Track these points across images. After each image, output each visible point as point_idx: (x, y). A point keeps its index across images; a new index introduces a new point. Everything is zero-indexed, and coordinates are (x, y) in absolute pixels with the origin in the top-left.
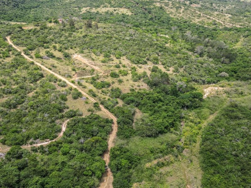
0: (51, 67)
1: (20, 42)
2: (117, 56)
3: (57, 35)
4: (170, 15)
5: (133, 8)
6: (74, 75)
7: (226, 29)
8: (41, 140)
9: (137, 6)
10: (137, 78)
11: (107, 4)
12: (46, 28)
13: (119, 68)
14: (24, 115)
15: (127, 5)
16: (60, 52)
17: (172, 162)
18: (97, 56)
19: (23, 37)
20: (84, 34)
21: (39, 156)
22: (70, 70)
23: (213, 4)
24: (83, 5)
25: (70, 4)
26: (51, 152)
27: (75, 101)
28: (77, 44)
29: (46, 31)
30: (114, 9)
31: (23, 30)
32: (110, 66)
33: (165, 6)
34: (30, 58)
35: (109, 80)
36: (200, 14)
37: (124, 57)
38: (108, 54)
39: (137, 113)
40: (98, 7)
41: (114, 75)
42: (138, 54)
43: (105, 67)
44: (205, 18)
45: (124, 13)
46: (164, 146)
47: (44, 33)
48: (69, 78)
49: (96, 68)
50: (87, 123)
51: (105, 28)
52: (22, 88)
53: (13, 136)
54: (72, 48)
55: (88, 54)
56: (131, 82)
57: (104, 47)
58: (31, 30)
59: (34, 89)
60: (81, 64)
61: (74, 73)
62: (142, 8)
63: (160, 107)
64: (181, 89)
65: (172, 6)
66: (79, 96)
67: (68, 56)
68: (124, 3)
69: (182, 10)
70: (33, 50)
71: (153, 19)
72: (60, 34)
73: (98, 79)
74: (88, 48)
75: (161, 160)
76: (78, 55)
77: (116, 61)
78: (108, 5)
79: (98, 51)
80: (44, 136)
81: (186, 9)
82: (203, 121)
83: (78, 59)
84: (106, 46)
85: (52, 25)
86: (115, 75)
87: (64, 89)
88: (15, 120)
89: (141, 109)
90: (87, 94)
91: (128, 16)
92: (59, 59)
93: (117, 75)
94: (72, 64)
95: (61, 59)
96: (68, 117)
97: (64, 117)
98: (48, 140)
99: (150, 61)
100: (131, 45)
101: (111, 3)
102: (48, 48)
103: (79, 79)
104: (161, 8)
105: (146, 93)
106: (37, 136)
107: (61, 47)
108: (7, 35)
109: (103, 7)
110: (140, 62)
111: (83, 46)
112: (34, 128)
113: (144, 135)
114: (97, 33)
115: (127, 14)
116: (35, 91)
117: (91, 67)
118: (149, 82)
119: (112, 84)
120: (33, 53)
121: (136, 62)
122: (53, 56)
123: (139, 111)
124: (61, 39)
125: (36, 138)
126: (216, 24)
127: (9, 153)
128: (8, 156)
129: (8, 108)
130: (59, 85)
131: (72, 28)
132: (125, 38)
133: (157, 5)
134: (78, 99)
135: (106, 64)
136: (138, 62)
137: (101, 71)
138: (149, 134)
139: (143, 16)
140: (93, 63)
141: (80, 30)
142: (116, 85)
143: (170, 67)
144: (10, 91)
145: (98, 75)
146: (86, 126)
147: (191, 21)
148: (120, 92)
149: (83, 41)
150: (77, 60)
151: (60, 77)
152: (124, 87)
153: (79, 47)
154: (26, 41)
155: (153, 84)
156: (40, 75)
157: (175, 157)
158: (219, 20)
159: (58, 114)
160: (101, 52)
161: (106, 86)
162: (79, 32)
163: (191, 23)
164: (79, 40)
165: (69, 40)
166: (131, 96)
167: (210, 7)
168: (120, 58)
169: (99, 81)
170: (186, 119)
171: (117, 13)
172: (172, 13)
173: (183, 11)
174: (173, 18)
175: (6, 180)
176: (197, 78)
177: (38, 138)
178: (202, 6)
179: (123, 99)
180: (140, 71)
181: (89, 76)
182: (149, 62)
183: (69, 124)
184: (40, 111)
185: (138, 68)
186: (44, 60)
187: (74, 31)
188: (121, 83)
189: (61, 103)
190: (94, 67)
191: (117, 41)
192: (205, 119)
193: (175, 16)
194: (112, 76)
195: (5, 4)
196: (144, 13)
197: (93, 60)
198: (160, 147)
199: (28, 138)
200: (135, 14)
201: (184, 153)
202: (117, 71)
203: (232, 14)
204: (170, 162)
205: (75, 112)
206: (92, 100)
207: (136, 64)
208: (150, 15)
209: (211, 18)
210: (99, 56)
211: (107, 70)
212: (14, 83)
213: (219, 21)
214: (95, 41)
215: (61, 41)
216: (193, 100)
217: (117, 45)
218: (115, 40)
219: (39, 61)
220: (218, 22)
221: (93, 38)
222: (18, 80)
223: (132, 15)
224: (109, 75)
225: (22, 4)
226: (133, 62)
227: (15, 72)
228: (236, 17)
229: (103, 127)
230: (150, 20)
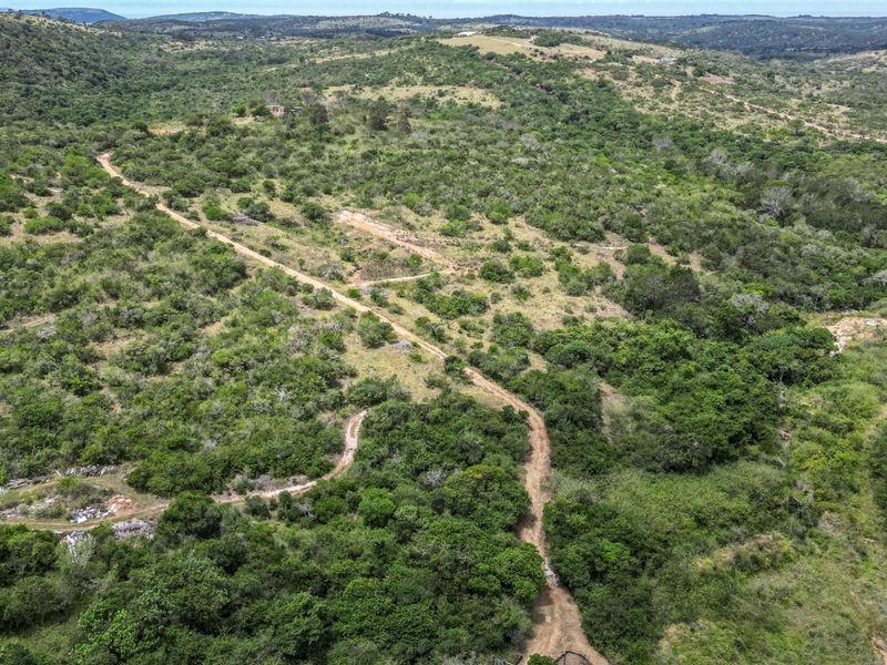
0: (269, 249)
1: (148, 169)
2: (494, 214)
3: (272, 151)
4: (637, 108)
5: (504, 87)
6: (351, 274)
7: (843, 147)
8: (275, 476)
9: (518, 78)
10: (583, 284)
11: (411, 75)
12: (232, 131)
13: (508, 253)
14: (199, 393)
15: (484, 78)
16: (291, 205)
17: (787, 558)
18: (423, 215)
19: (154, 157)
20: (363, 149)
21: (280, 530)
22: (335, 257)
23: (777, 77)
24: (330, 78)
25: (283, 76)
26: (324, 515)
27: (375, 353)
28: (345, 178)
29: (232, 138)
30: (440, 91)
31: (150, 135)
32: (473, 248)
33: (615, 79)
34: (189, 218)
35: (481, 289)
36: (741, 104)
37: (520, 220)
38: (463, 207)
39: (606, 395)
41: (493, 274)
42: (568, 209)
43: (456, 248)
44: (759, 116)
45: (475, 102)
46: (741, 504)
47: (225, 145)
48: (337, 283)
49: (426, 253)
50: (436, 421)
51: (432, 132)
52: (179, 308)
53: (172, 460)
54: (328, 192)
55: (390, 207)
56: (561, 297)
57: (442, 186)
58: (179, 135)
59: (223, 314)
60: (367, 240)
61: (350, 267)
62: (533, 84)
63: (688, 375)
64: (751, 317)
65: (640, 80)
66: (384, 337)
67: (319, 216)
68: (471, 72)
69: (674, 93)
70: (195, 196)
71: (578, 119)
72: (280, 147)
73: (439, 287)
74: (385, 193)
75: (749, 548)
76: (354, 212)
77: (494, 232)
78: (416, 78)
79: (423, 200)
80: (288, 464)
81: (688, 90)
82: (862, 421)
83: (355, 224)
84: (450, 185)
85: (248, 121)
86: (500, 274)
87: (327, 314)
88: (172, 409)
89: (616, 384)
90: (412, 331)
91: (489, 109)
92: (287, 224)
93: (506, 272)
94: (335, 240)
95: (296, 225)
96: (362, 404)
97: (346, 404)
98: (302, 477)
99: (614, 231)
100: (538, 183)
101: (424, 70)
102: (246, 190)
103: (375, 286)
104: (602, 84)
105: (627, 331)
106: (262, 464)
107: (291, 188)
108: (100, 150)
109: (399, 85)
110: (580, 232)
111: (369, 184)
112: (244, 438)
113: (655, 464)
114: (411, 146)
115: (484, 104)
116: (229, 318)
117: (408, 251)
118: (629, 295)
119: (494, 303)
120: (197, 204)
121: (566, 233)
122: (265, 216)
123: (614, 389)
124: (289, 164)
125: (259, 471)
126: (802, 135)
127: (169, 518)
128: (169, 528)
129: (139, 370)
130: (306, 302)
131: (321, 130)
132: (513, 161)
133: (586, 77)
134: (382, 348)
135: (460, 240)
136: (574, 234)
137: (446, 262)
138: (679, 458)
139: (542, 109)
140: (413, 238)
141: (349, 138)
142: (508, 306)
143: (690, 251)
144: (137, 316)
145: (437, 275)
146: (437, 433)
147: (713, 125)
148: (529, 327)
149: (367, 169)
150: (353, 227)
151: (303, 279)
152: (539, 312)
153: (353, 188)
154: (167, 167)
155: (642, 304)
156: (235, 269)
157: (795, 539)
158: (810, 121)
159: (323, 391)
160: (435, 205)
161: (473, 308)
162: (345, 143)
163: (714, 130)
164: (351, 168)
165: (315, 167)
166: (574, 337)
167: (768, 86)
168: (506, 223)
169: (444, 292)
170: (796, 417)
171: (451, 103)
172: (641, 101)
173: (681, 97)
174: (647, 116)
176: (795, 289)
177: (264, 471)
178: (738, 80)
179: (543, 348)
180: (587, 261)
181: (405, 279)
182: (609, 235)
183: (372, 423)
184: (259, 381)
185: (577, 254)
186: (240, 228)
187: (328, 141)
188: (525, 299)
189: (328, 358)
190: (418, 250)
191: (484, 169)
192: (868, 417)
193: (652, 109)
194: (488, 278)
196: (545, 102)
197: (411, 227)
198: (726, 504)
199: (229, 469)
200: (513, 105)
201: (825, 527)
202: (504, 261)
203: (850, 105)
204: (779, 556)
205: (383, 387)
206: (434, 353)
207: (565, 239)
208: (567, 106)
209: (782, 115)
210: (430, 216)
211: (465, 259)
212: (148, 291)
213: (811, 125)
214: (408, 170)
215: (288, 170)
216: (806, 353)
217: (487, 183)
218: (478, 168)
219: (222, 229)
220: (810, 128)
221: (399, 160)
222: (161, 281)
223: (502, 107)
224: (476, 273)
226: (555, 233)
227: (146, 259)
228: (868, 114)
229: (499, 437)
230: (567, 123)
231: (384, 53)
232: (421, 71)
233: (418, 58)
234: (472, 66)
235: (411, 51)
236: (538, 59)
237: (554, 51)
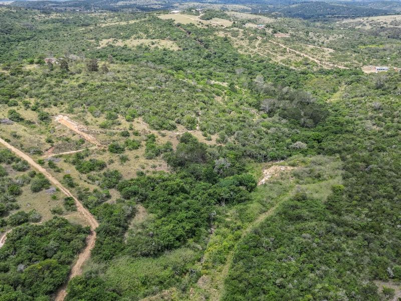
0: (11, 138)
2: (128, 117)
3: (37, 84)
4: (239, 51)
5: (181, 40)
6: (47, 150)
7: (322, 72)
9: (188, 36)
10: (153, 154)
11: (142, 33)
13: (127, 137)
15: (174, 36)
16: (35, 112)
18: (95, 117)
20: (81, 82)
22: (43, 141)
23: (310, 33)
24: (104, 35)
25: (84, 33)
27: (35, 195)
28: (65, 98)
29: (20, 77)
30: (152, 42)
32: (112, 134)
33: (232, 36)
35: (105, 157)
36: (285, 49)
37: (140, 119)
38: (114, 113)
39: (139, 213)
40: (127, 38)
41: (115, 149)
42: (163, 113)
43: (104, 135)
44: (292, 55)
45: (167, 47)
46: (167, 273)
47: (16, 80)
48: (36, 155)
49: (89, 137)
50: (41, 235)
51: (119, 72)
54: (55, 105)
55: (81, 114)
56: (143, 160)
57: (110, 102)
60: (64, 131)
61: (48, 146)
62: (195, 39)
63: (179, 202)
64: (222, 170)
65: (243, 37)
66: (43, 186)
67: (46, 118)
68: (168, 33)
69: (259, 42)
71: (210, 57)
72: (41, 82)
73: (87, 156)
74: (82, 105)
75: (156, 298)
76: (64, 116)
77: (125, 125)
78: (143, 35)
79: (97, 110)
81: (264, 42)
82: (247, 224)
83: (62, 122)
84: (113, 101)
85: (33, 67)
86: (117, 149)
87: (21, 174)
89: (147, 207)
90: (60, 182)
91: (172, 52)
92: (29, 123)
93: (120, 148)
94: (49, 131)
95: (33, 123)
96: (13, 225)
97: (6, 225)
99: (182, 124)
100: (156, 100)
101: (148, 31)
102: (15, 105)
103: (53, 157)
104: (226, 39)
105: (162, 179)
107: (37, 104)
109: (135, 39)
110: (164, 126)
111: (76, 100)
113: (137, 253)
114: (103, 80)
115: (171, 49)
117: (80, 137)
118: (170, 160)
119: (109, 164)
121: (157, 127)
122: (19, 119)
123: (144, 209)
124: (42, 91)
126: (308, 64)
130: (14, 168)
131: (63, 73)
132: (148, 88)
133: (219, 35)
134: (41, 192)
135: (108, 130)
136: (161, 127)
137: (96, 142)
138: (146, 251)
139: (196, 51)
140: (86, 130)
141: (77, 75)
142: (116, 166)
143: (213, 134)
145: (88, 150)
147: (270, 60)
148: (119, 178)
149: (77, 93)
150: (60, 124)
151: (20, 154)
152: (129, 168)
153: (68, 103)
155: (178, 164)
157: (180, 291)
158: (313, 57)
160: (102, 111)
161: (97, 168)
162: (73, 78)
163: (271, 62)
164: (70, 92)
165: (53, 92)
166: (134, 184)
167: (304, 37)
168: (133, 121)
169: (87, 159)
170: (220, 222)
171: (156, 48)
172: (241, 47)
173: (260, 45)
174: (242, 55)
176: (254, 151)
178: (292, 35)
179: (120, 189)
180: (161, 142)
181: (72, 152)
182: (179, 127)
183: (10, 237)
185: (160, 137)
186: (2, 126)
187: (66, 77)
188: (125, 162)
189: (8, 199)
190: (85, 135)
191: (133, 93)
192: (250, 222)
193: (246, 51)
194: (111, 151)
196: (198, 48)
197: (87, 124)
198: (160, 273)
200: (184, 50)
201: (200, 283)
202: (121, 143)
203: (335, 49)
205: (27, 215)
206: (66, 192)
207: (157, 129)
208: (207, 50)
209: (302, 54)
210: (99, 117)
211: (106, 141)
213: (313, 59)
214: (97, 93)
215: (39, 94)
216: (236, 189)
217: (132, 99)
220: (312, 61)
221: (95, 88)
223: (179, 50)
224: (107, 149)
226: (152, 126)
228: (340, 54)
229: (69, 242)
231: (133, 22)
232: (146, 32)
233: (147, 25)
234: (169, 30)
235: (145, 21)
236: (199, 27)
237: (208, 22)
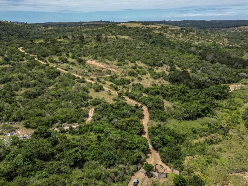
0: (67, 69)
1: (32, 50)
2: (132, 60)
3: (69, 46)
4: (170, 40)
5: (133, 35)
6: (91, 75)
7: (227, 47)
8: (68, 123)
9: (137, 33)
10: (157, 76)
12: (57, 42)
13: (136, 69)
14: (46, 103)
15: (128, 33)
16: (74, 59)
17: (220, 141)
18: (111, 61)
19: (34, 48)
20: (94, 45)
21: (69, 137)
22: (86, 71)
26: (83, 132)
27: (98, 93)
28: (89, 52)
29: (57, 44)
30: (116, 37)
32: (125, 68)
33: (164, 33)
34: (44, 62)
35: (128, 78)
36: (199, 38)
37: (139, 62)
38: (123, 58)
39: (165, 102)
41: (131, 74)
42: (152, 58)
43: (121, 69)
44: (204, 41)
45: (126, 39)
46: (206, 127)
47: (55, 45)
48: (87, 77)
49: (113, 70)
50: (116, 108)
51: (114, 42)
52: (40, 82)
53: (37, 119)
54: (84, 56)
55: (102, 59)
56: (152, 80)
57: (117, 54)
58: (42, 43)
59: (53, 84)
60: (96, 67)
61: (90, 73)
62: (142, 34)
63: (188, 97)
65: (171, 33)
66: (101, 89)
67: (82, 61)
68: (125, 32)
69: (180, 36)
70: (46, 57)
71: (154, 43)
72: (71, 45)
73: (116, 78)
74: (101, 56)
75: (208, 138)
76: (92, 61)
77: (132, 65)
78: (109, 34)
79: (112, 57)
80: (72, 120)
81: (184, 35)
82: (239, 107)
83: (92, 63)
84: (119, 53)
85: (62, 40)
86: (134, 74)
87: (84, 84)
88: (37, 106)
90: (109, 88)
92: (73, 64)
93: (135, 74)
94: (86, 67)
95: (75, 64)
96: (94, 105)
97: (89, 105)
98: (76, 124)
99: (166, 64)
100: (144, 53)
101: (112, 32)
102: (61, 56)
103: (98, 77)
104: (161, 34)
105: (170, 87)
106: (64, 120)
107: (74, 55)
108: (19, 47)
110: (156, 64)
111: (96, 54)
112: (59, 113)
113: (180, 118)
114: (108, 45)
116: (55, 85)
117: (107, 70)
118: (170, 78)
119: (132, 81)
120: (47, 59)
121: (152, 64)
122: (66, 61)
123: (167, 101)
124: (73, 49)
125: (63, 122)
126: (216, 45)
127: (35, 133)
128: (35, 135)
129: (28, 97)
130: (78, 81)
131: (82, 41)
132: (137, 48)
133: (156, 32)
134: (100, 92)
135: (122, 67)
136: (154, 64)
137: (118, 72)
138: (187, 116)
140: (109, 66)
142: (136, 82)
143: (187, 69)
144: (28, 84)
145: (116, 75)
146: (116, 111)
147: (191, 43)
148: (142, 87)
149: (95, 50)
150: (92, 64)
151: (77, 76)
152: (145, 83)
153: (92, 55)
154: (38, 50)
155: (174, 80)
156: (57, 73)
157: (222, 135)
158: (218, 42)
159: (82, 102)
160: (115, 58)
161: (126, 83)
162: (89, 44)
163: (192, 45)
164: (91, 50)
165: (81, 50)
168: (135, 62)
169: (118, 79)
170: (220, 107)
172: (171, 38)
173: (182, 37)
174: (173, 42)
175: (39, 150)
176: (217, 78)
177: (65, 122)
178: (198, 33)
179: (147, 92)
180: (159, 71)
181: (107, 76)
182: (164, 65)
183: (97, 109)
184: (63, 99)
185: (155, 69)
186: (59, 64)
187: (85, 44)
188: (141, 80)
189: (84, 94)
190: (110, 69)
192: (241, 106)
193: (174, 40)
195: (10, 34)
196: (145, 39)
197: (108, 64)
198: (202, 127)
199: (54, 121)
201: (231, 132)
202: (135, 72)
203: (229, 38)
204: (218, 140)
205: (100, 100)
206: (115, 93)
207: (152, 66)
208: (151, 40)
209: (210, 41)
210: (113, 61)
211: (124, 71)
212: (31, 78)
214: (107, 50)
215: (73, 51)
217: (129, 53)
218: (127, 49)
219: (54, 64)
220: (218, 44)
221: (105, 48)
222: (35, 76)
224: (127, 74)
225: (26, 36)
226: (149, 64)
227: (31, 70)
228: (233, 40)
229: (134, 112)
230: (151, 44)
231: (101, 28)
233: (110, 29)
234: (125, 30)
235: (108, 27)
236: (143, 28)
237: (147, 26)
